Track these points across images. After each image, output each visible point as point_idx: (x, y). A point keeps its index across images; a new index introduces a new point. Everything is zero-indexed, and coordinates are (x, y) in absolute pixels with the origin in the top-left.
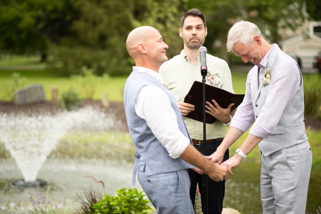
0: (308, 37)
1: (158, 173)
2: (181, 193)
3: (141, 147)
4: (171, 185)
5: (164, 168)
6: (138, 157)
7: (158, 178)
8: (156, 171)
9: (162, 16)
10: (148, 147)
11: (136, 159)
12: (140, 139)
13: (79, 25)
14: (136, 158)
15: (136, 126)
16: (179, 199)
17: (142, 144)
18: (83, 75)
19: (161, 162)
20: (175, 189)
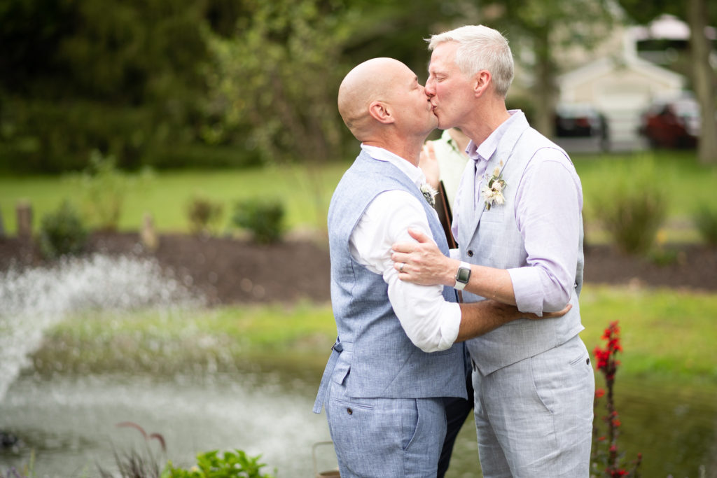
0: (620, 66)
1: (375, 396)
2: (416, 452)
3: (349, 330)
4: (396, 430)
5: (390, 387)
6: (339, 350)
7: (372, 409)
8: (370, 390)
9: (279, 24)
10: (365, 332)
11: (334, 353)
12: (349, 310)
13: (76, 48)
14: (334, 351)
15: (347, 280)
16: (409, 465)
17: (353, 323)
18: (93, 172)
19: (386, 373)
20: (404, 441)
